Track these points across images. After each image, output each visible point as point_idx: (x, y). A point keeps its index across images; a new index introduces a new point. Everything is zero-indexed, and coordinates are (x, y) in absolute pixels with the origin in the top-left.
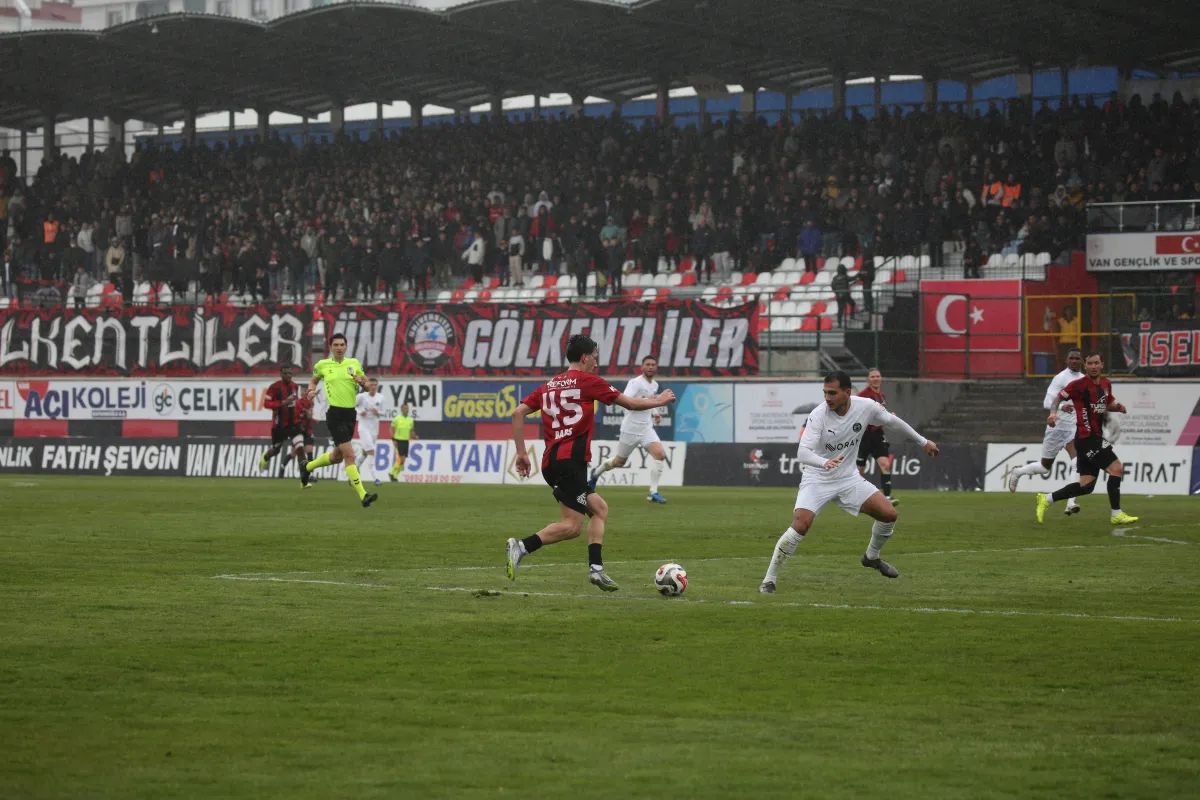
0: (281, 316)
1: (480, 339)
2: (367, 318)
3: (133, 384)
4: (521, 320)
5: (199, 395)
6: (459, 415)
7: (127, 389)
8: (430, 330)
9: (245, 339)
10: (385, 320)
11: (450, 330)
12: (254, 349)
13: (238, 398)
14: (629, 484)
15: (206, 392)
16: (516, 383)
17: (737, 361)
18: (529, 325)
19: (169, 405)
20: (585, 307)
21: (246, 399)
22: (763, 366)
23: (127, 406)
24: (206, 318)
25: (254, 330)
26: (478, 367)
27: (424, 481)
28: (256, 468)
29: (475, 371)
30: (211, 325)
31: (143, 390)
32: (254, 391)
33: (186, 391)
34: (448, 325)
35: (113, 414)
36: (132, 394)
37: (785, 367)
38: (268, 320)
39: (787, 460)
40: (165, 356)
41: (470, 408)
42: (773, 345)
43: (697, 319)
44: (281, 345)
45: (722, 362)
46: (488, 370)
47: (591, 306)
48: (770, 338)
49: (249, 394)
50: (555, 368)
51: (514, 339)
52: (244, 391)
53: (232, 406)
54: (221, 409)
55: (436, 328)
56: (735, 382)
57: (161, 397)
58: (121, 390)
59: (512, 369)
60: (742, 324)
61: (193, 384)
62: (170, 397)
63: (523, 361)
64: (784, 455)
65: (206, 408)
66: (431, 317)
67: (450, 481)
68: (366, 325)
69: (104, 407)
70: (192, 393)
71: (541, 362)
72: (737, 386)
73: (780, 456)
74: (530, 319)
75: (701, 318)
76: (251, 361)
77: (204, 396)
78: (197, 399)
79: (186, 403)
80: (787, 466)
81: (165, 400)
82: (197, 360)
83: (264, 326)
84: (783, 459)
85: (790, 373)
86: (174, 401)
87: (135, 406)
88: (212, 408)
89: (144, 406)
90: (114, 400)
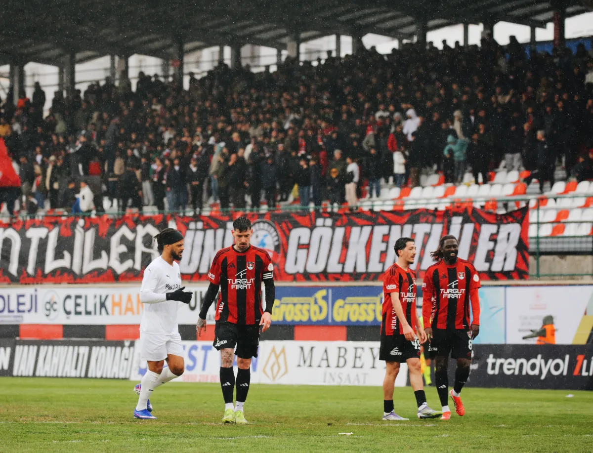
0: (144, 225)
1: (300, 246)
2: (211, 228)
3: (28, 291)
4: (333, 227)
5: (79, 301)
6: (281, 319)
7: (23, 296)
8: (260, 239)
9: (117, 248)
10: (225, 228)
11: (276, 238)
12: (123, 257)
13: (108, 304)
14: (361, 384)
15: (84, 298)
16: (327, 288)
17: (510, 266)
18: (340, 232)
19: (55, 310)
20: (386, 215)
21: (114, 304)
22: (532, 271)
23: (23, 311)
24: (86, 229)
25: (123, 240)
26: (298, 273)
27: (197, 381)
28: (67, 368)
29: (295, 277)
30: (90, 234)
31: (36, 296)
32: (121, 297)
33: (69, 297)
34: (275, 234)
35: (12, 319)
36: (26, 300)
37: (565, 271)
38: (134, 231)
39: (493, 360)
40: (51, 265)
41: (290, 312)
42: (543, 250)
43: (478, 226)
44: (143, 253)
45: (497, 267)
46: (307, 276)
47: (391, 215)
48: (538, 243)
49: (117, 300)
50: (361, 274)
51: (328, 246)
52: (113, 297)
53: (103, 310)
54: (95, 314)
55: (265, 236)
56: (506, 286)
57: (49, 303)
58: (19, 296)
59: (325, 275)
60: (514, 229)
61: (74, 290)
62: (55, 303)
63: (334, 267)
64: (491, 356)
65: (83, 312)
66: (261, 225)
67: (209, 381)
68: (210, 233)
69: (6, 313)
70: (73, 298)
71: (349, 269)
72: (509, 289)
73: (488, 357)
74: (340, 226)
75: (480, 225)
76: (120, 268)
77: (81, 301)
78: (77, 305)
79: (68, 309)
80: (494, 365)
81: (52, 306)
82: (76, 269)
83: (130, 236)
84: (491, 360)
85: (572, 276)
86: (59, 306)
87: (29, 311)
88: (88, 313)
89: (36, 311)
90: (14, 306)
